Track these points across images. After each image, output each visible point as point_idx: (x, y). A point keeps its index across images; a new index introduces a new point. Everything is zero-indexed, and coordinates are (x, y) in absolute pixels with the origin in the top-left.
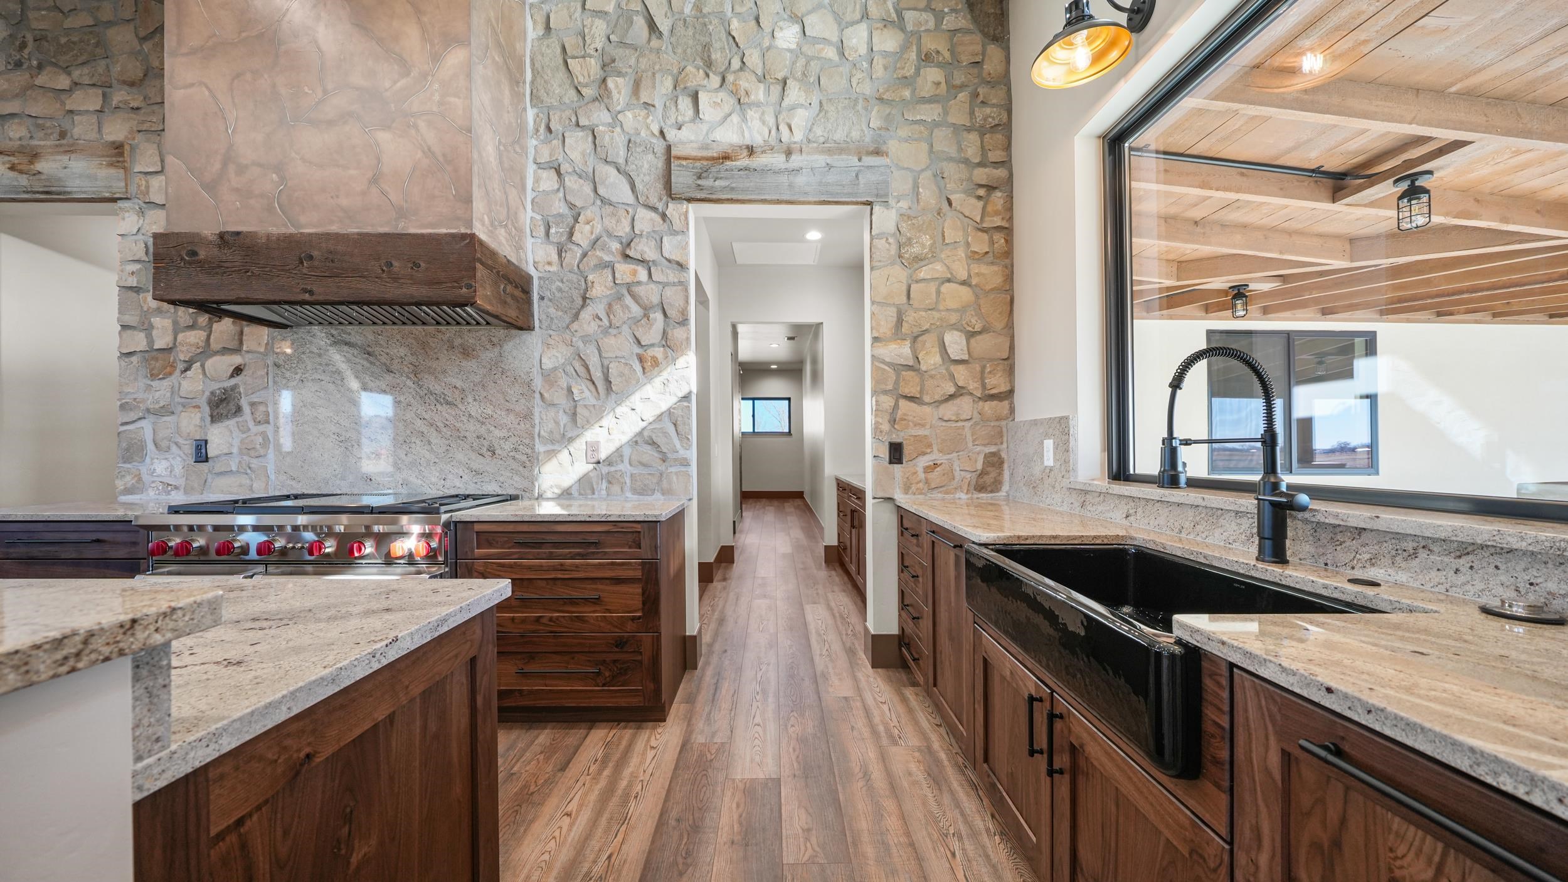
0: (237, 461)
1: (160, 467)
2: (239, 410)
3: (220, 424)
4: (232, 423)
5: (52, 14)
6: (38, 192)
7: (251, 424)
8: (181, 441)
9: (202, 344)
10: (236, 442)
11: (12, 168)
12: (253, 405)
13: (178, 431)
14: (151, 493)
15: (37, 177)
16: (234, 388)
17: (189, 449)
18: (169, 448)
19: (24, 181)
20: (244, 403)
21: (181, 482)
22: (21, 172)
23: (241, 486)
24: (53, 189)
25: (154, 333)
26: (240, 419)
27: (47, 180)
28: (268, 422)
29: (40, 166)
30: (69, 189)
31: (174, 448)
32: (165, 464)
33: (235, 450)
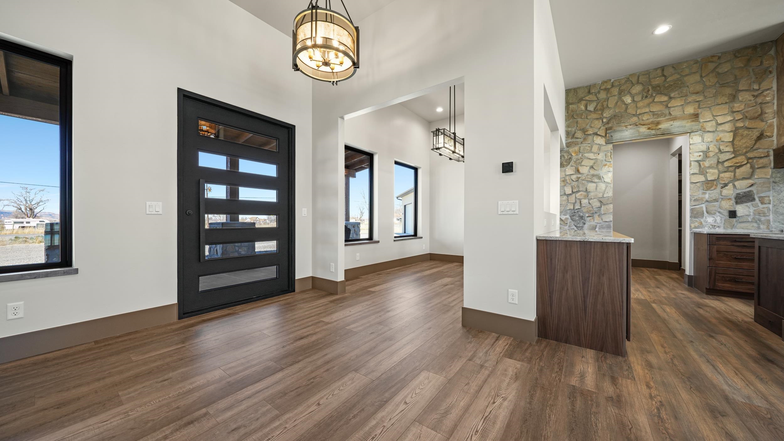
0: (752, 217)
1: (710, 220)
2: (754, 199)
3: (742, 205)
4: (749, 204)
5: (661, 78)
6: (659, 135)
7: (760, 204)
8: (722, 211)
9: (732, 177)
10: (752, 211)
11: (649, 129)
12: (759, 197)
13: (720, 207)
14: (706, 228)
15: (659, 130)
16: (750, 191)
17: (727, 214)
18: (715, 213)
19: (653, 132)
20: (756, 197)
21: (722, 225)
22: (652, 129)
23: (753, 226)
24: (666, 133)
25: (708, 175)
26: (753, 203)
27: (664, 130)
28: (770, 203)
29: (660, 127)
30: (671, 132)
31: (718, 214)
32: (712, 219)
33: (752, 214)
